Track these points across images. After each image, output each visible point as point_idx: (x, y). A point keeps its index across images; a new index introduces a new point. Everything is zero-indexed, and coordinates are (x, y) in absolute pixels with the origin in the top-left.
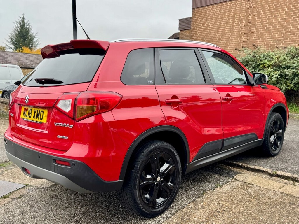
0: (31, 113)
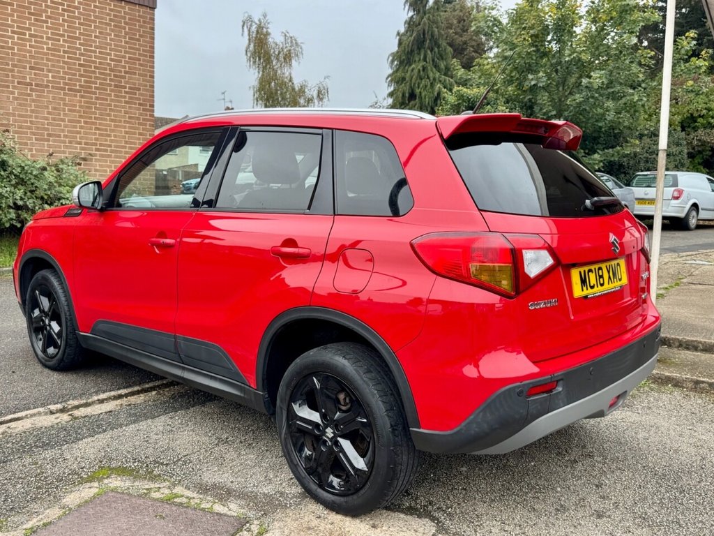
0: (601, 277)
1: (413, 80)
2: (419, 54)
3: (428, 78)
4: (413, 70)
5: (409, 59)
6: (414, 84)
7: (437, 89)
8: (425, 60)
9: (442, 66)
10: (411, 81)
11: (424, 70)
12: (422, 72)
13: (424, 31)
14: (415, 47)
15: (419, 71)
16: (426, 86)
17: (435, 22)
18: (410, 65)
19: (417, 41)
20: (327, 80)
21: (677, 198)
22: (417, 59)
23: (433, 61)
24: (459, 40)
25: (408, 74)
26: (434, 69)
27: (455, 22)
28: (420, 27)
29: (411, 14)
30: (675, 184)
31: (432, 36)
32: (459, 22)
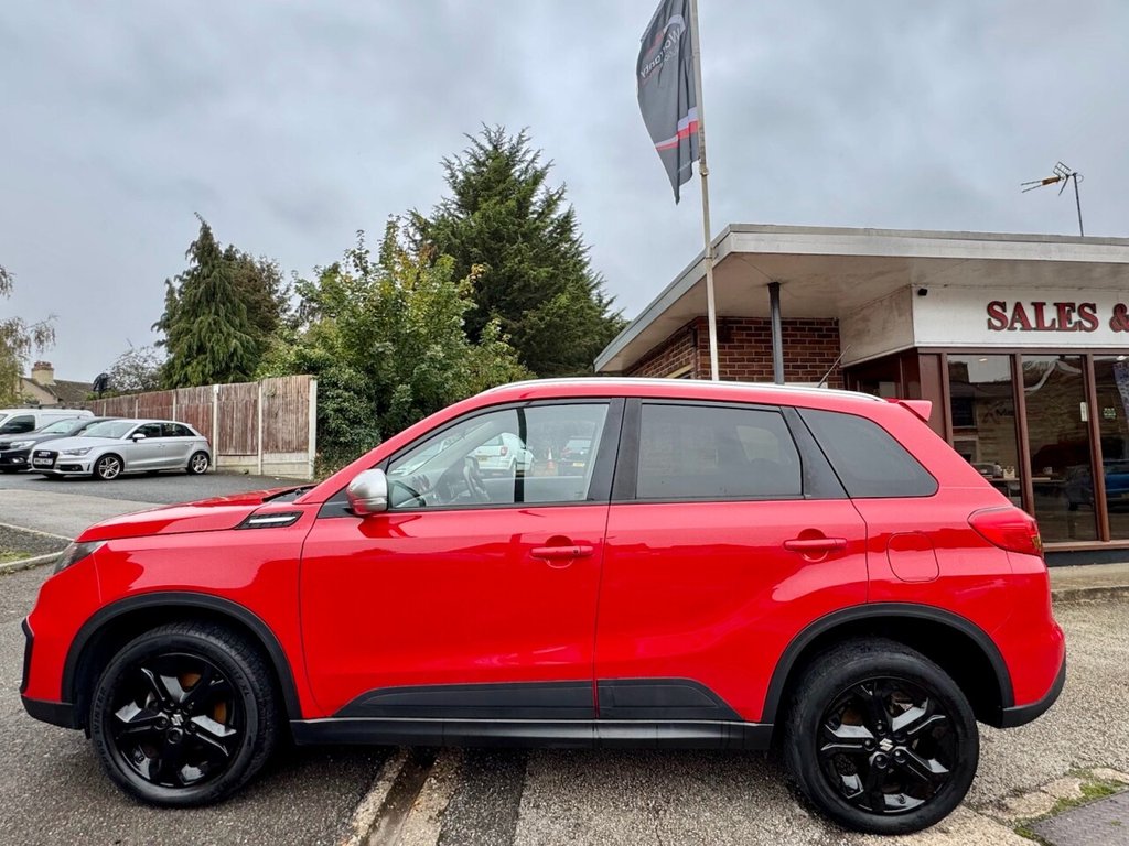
1: (203, 334)
2: (208, 306)
3: (221, 332)
4: (201, 322)
5: (194, 311)
6: (205, 337)
7: (233, 344)
8: (217, 313)
9: (237, 321)
10: (200, 332)
11: (215, 324)
12: (213, 326)
13: (215, 284)
14: (203, 299)
15: (210, 324)
16: (219, 341)
17: (227, 278)
18: (197, 317)
19: (206, 292)
20: (52, 320)
21: (504, 455)
22: (207, 312)
23: (226, 316)
24: (252, 298)
25: (196, 325)
26: (228, 325)
27: (246, 281)
28: (209, 280)
29: (196, 264)
30: (501, 443)
31: (224, 289)
32: (250, 281)
